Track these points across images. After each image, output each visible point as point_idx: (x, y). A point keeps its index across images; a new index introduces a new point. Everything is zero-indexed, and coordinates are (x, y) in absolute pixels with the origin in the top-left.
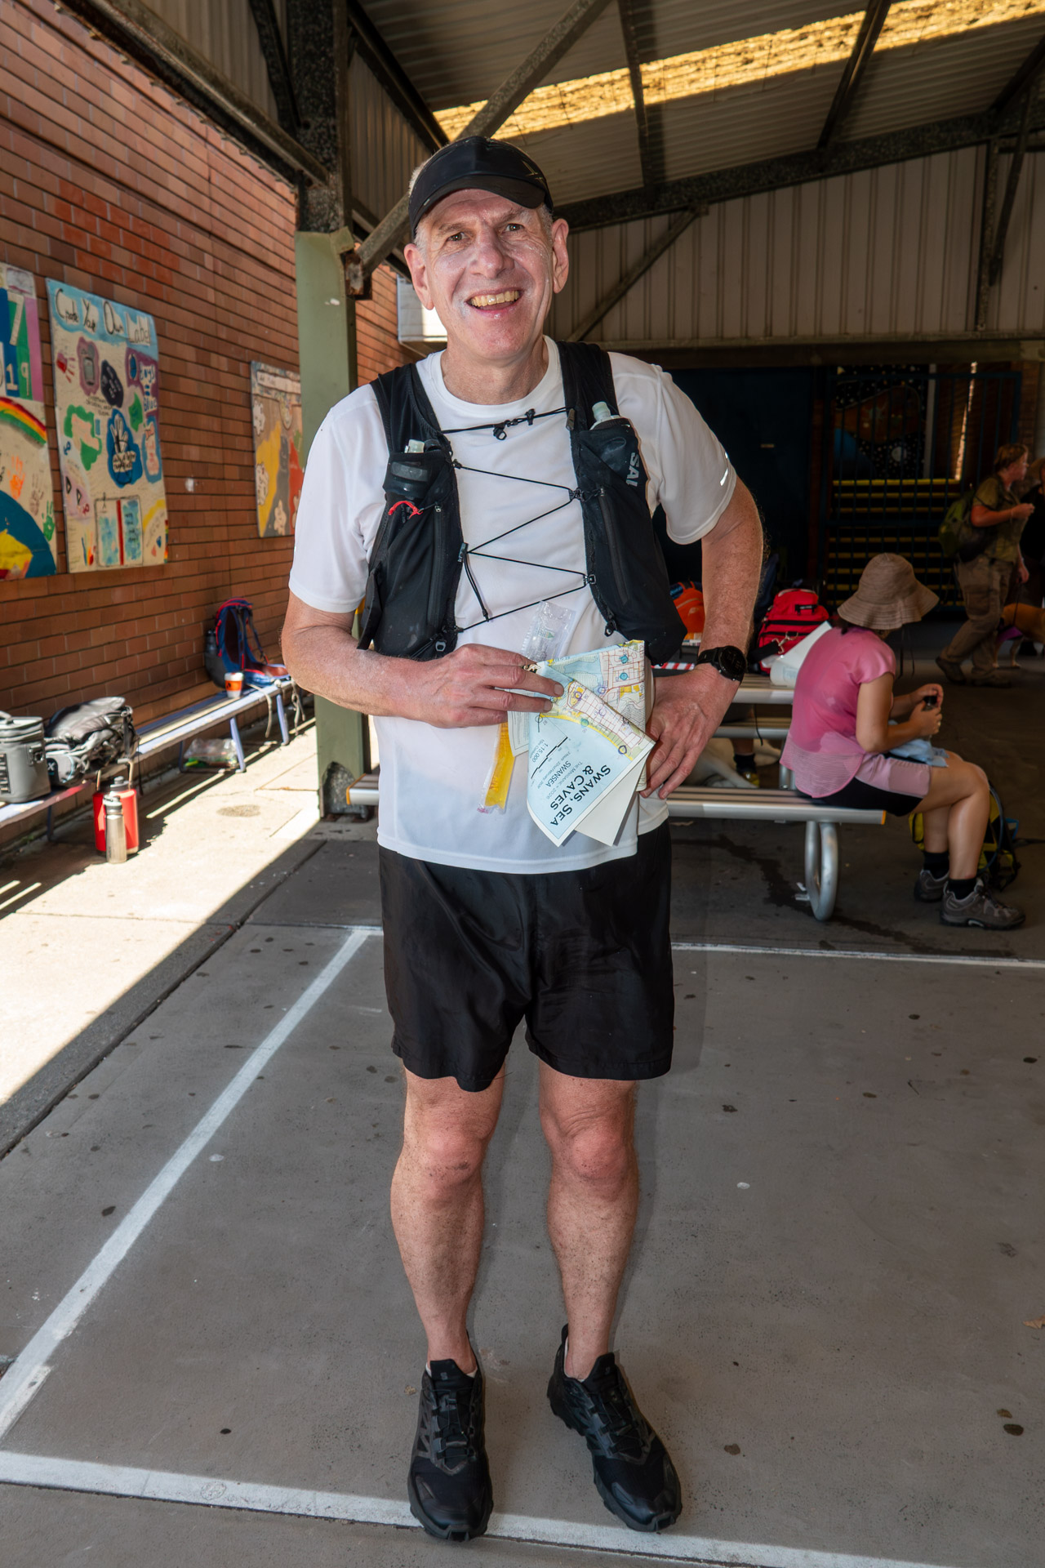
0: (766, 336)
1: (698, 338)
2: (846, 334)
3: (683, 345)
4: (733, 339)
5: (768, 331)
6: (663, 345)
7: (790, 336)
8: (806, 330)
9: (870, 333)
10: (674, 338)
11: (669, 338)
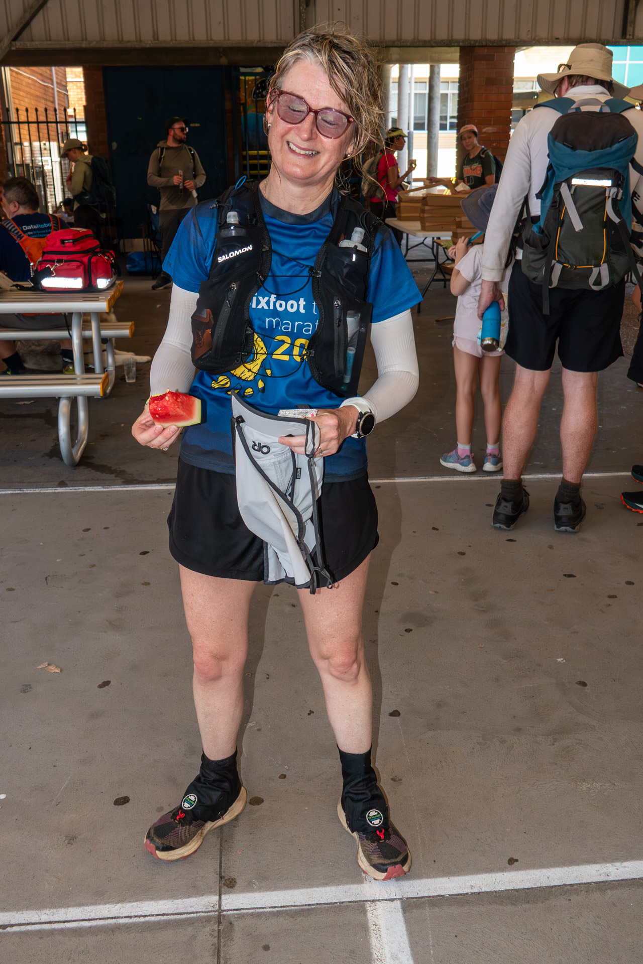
0: (154, 40)
1: (104, 40)
2: (211, 40)
3: (91, 45)
4: (128, 42)
5: (155, 36)
6: (77, 45)
7: (172, 40)
8: (183, 37)
9: (229, 40)
10: (86, 40)
11: (83, 40)
